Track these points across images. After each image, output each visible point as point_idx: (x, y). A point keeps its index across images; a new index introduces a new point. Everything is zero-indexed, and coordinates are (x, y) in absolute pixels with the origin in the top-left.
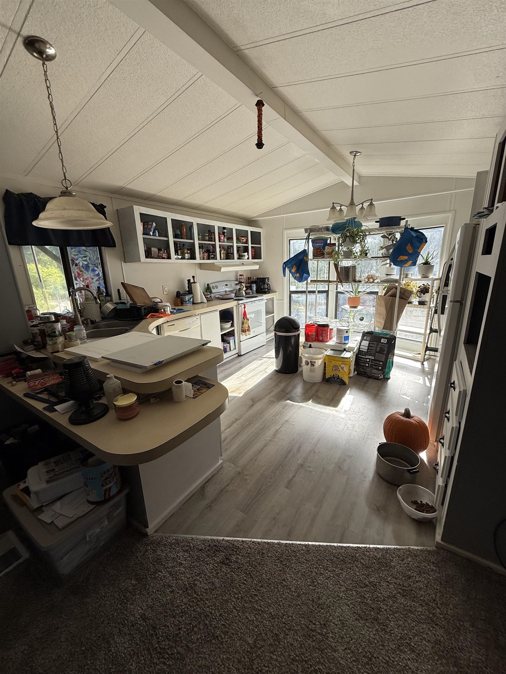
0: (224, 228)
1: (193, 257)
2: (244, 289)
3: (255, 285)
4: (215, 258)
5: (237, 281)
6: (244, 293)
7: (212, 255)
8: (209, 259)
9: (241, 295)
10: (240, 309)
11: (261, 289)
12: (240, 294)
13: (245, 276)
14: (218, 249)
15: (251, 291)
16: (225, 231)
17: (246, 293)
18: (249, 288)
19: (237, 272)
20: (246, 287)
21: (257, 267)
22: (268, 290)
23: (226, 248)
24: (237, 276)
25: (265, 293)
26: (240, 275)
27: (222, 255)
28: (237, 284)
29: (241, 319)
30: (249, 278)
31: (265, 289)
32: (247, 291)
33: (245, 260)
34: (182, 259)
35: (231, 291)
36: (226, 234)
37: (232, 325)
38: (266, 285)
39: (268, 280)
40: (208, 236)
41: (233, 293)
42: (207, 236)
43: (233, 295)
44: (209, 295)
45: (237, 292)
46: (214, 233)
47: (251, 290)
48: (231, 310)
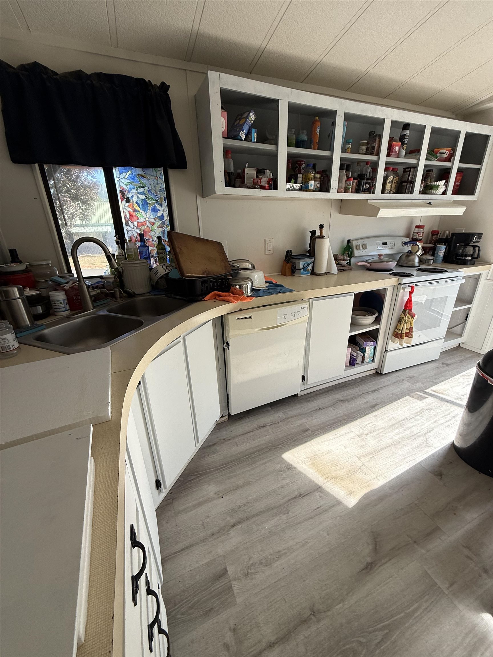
0: (406, 126)
1: (325, 187)
2: (418, 253)
3: (444, 247)
4: (371, 190)
5: (407, 236)
6: (417, 260)
7: (366, 183)
8: (357, 191)
9: (410, 264)
10: (400, 294)
11: (457, 255)
12: (409, 261)
13: (426, 229)
14: (381, 173)
15: (431, 258)
16: (408, 132)
17: (421, 261)
18: (428, 251)
19: (411, 220)
20: (424, 249)
21: (460, 211)
22: (473, 258)
23: (400, 169)
24: (409, 228)
25: (464, 263)
26: (417, 227)
27: (388, 185)
28: (406, 243)
29: (398, 311)
30: (434, 233)
31: (466, 256)
32: (425, 257)
33: (437, 196)
34: (301, 189)
35: (391, 256)
36: (406, 141)
37: (378, 320)
38: (471, 249)
39: (479, 238)
40: (367, 144)
41: (394, 260)
42: (363, 144)
43: (393, 264)
44: (346, 260)
45: (404, 257)
46: (380, 137)
47: (433, 255)
48: (382, 293)
